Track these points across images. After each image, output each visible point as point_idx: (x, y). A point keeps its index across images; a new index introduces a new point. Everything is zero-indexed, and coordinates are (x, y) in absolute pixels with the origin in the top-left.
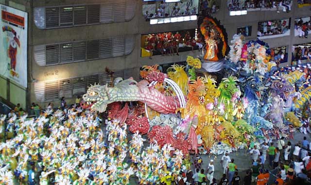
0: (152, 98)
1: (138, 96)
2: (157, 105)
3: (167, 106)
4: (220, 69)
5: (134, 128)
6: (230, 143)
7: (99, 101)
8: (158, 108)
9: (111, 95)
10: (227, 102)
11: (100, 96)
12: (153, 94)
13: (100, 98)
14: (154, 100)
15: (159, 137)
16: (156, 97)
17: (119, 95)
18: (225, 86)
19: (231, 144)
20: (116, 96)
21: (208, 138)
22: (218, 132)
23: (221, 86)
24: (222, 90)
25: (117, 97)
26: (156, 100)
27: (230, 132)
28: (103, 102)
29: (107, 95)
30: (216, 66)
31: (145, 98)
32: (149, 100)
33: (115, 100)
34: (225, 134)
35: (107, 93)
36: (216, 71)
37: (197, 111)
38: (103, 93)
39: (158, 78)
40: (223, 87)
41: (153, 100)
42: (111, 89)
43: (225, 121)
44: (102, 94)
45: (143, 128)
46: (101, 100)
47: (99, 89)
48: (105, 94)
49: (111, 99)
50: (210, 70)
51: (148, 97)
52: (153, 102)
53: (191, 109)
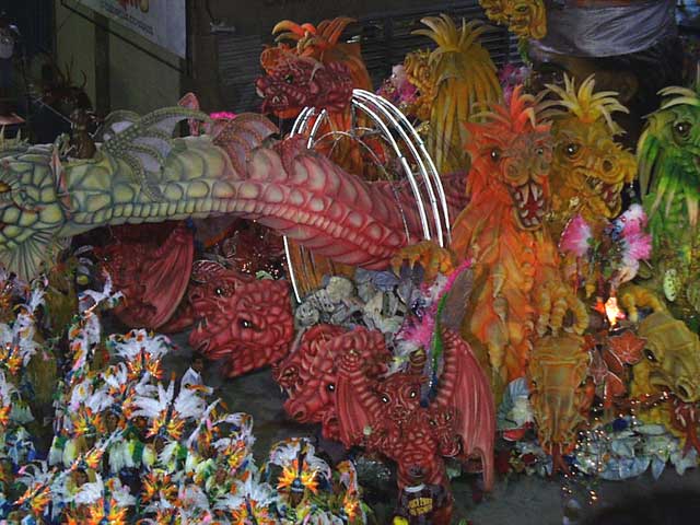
0: (298, 199)
1: (223, 191)
2: (322, 231)
3: (375, 233)
4: (653, 42)
5: (213, 336)
6: (676, 423)
7: (16, 223)
8: (330, 244)
9: (80, 196)
10: (684, 211)
11: (18, 201)
12: (301, 178)
13: (22, 210)
14: (304, 208)
15: (316, 389)
16: (316, 195)
17: (123, 195)
18: (675, 130)
19: (683, 430)
20: (105, 200)
21: (551, 400)
22: (612, 366)
23: (658, 126)
24: (661, 150)
25: (113, 205)
26: (318, 206)
27: (673, 366)
28: (39, 231)
29: (59, 200)
30: (630, 23)
31: (256, 199)
32: (282, 212)
33: (99, 219)
34: (651, 375)
35: (55, 186)
36: (627, 51)
37: (509, 262)
38: (39, 188)
39: (315, 90)
40: (666, 132)
41: (298, 207)
42: (79, 169)
43: (660, 308)
44: (33, 193)
45: (257, 335)
46: (27, 219)
47: (18, 167)
48: (48, 195)
49: (80, 217)
50: (595, 47)
51: (275, 196)
52: (302, 217)
53: (476, 247)
